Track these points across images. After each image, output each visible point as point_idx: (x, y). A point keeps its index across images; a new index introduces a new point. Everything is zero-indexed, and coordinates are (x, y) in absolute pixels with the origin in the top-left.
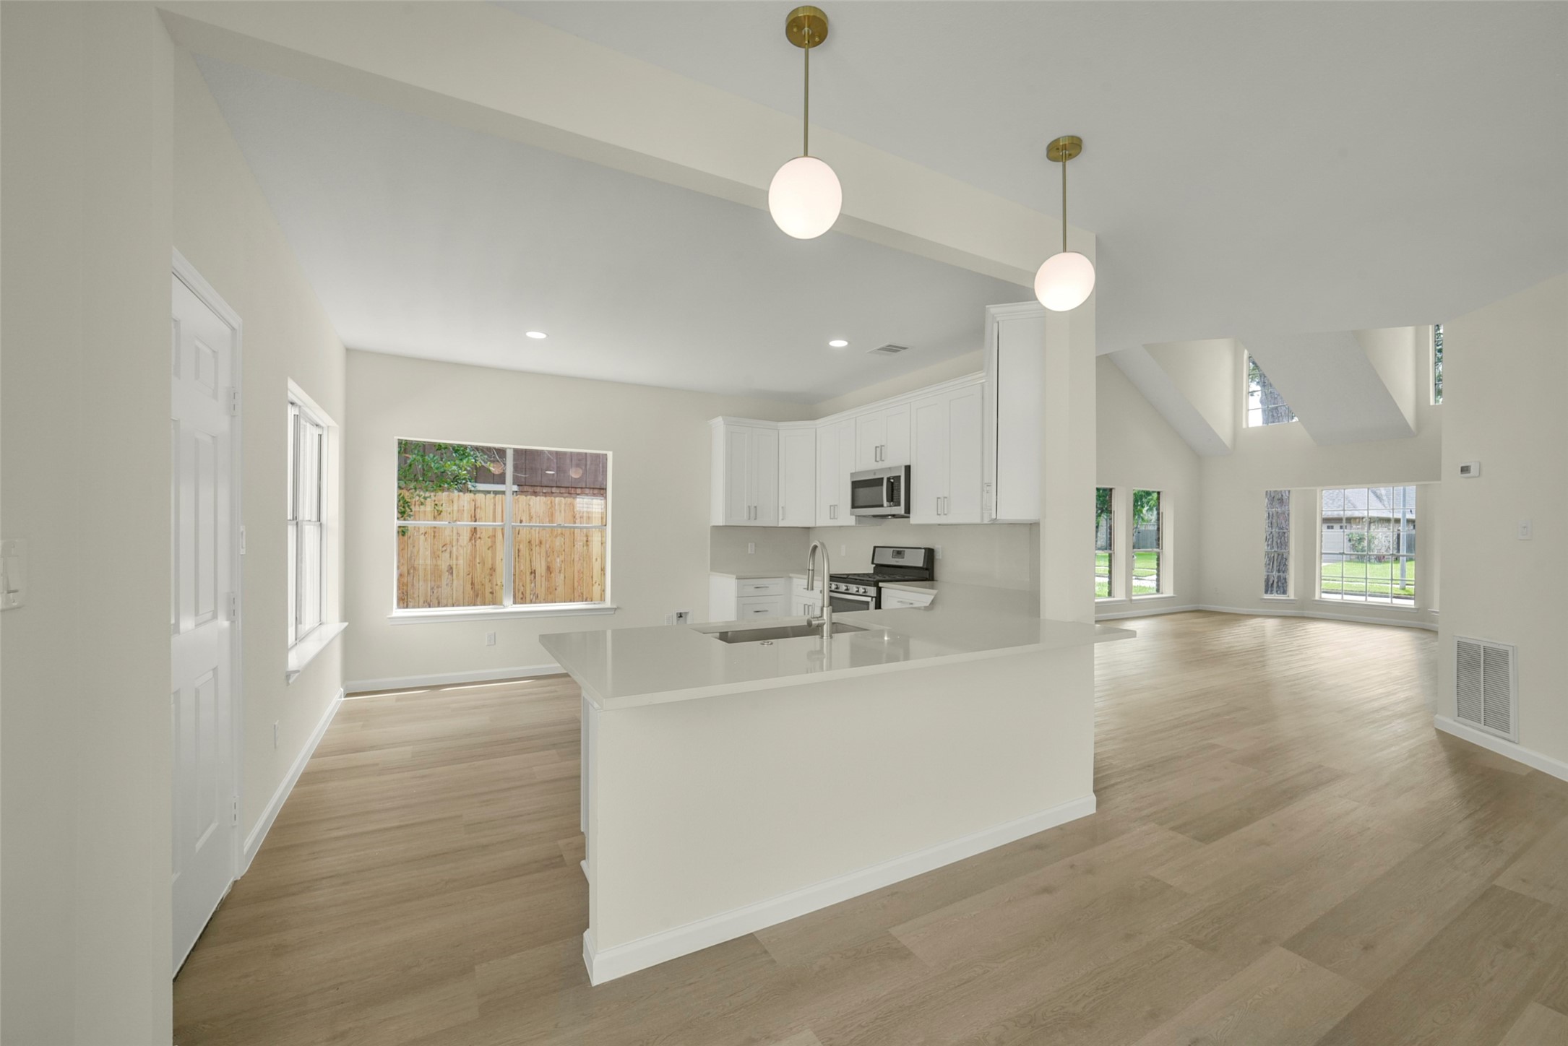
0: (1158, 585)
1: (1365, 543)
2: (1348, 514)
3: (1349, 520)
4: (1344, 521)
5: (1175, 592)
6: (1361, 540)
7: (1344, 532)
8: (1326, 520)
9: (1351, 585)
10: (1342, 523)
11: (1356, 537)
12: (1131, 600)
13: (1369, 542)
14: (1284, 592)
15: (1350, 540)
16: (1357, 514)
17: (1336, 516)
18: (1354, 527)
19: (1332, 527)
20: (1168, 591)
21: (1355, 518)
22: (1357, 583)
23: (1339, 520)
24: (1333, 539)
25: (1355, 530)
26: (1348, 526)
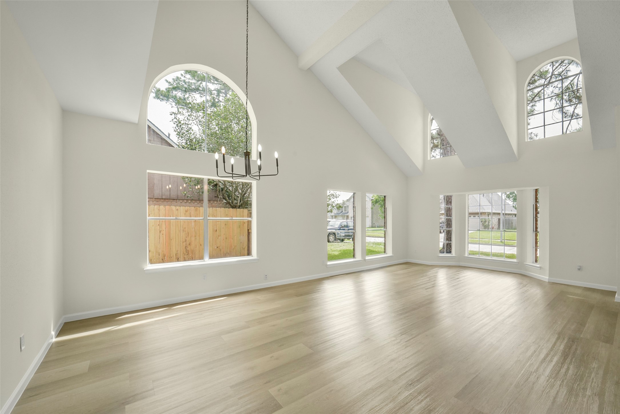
0: (385, 249)
1: (487, 223)
2: (481, 211)
3: (481, 213)
4: (479, 214)
5: (393, 254)
6: (485, 221)
7: (480, 218)
8: (471, 214)
9: (482, 240)
10: (479, 215)
11: (484, 220)
12: (365, 260)
13: (488, 222)
14: (450, 252)
15: (481, 222)
16: (484, 211)
17: (476, 212)
18: (483, 216)
19: (475, 216)
20: (390, 253)
21: (484, 213)
22: (484, 240)
23: (477, 214)
24: (475, 221)
25: (483, 217)
26: (481, 216)
